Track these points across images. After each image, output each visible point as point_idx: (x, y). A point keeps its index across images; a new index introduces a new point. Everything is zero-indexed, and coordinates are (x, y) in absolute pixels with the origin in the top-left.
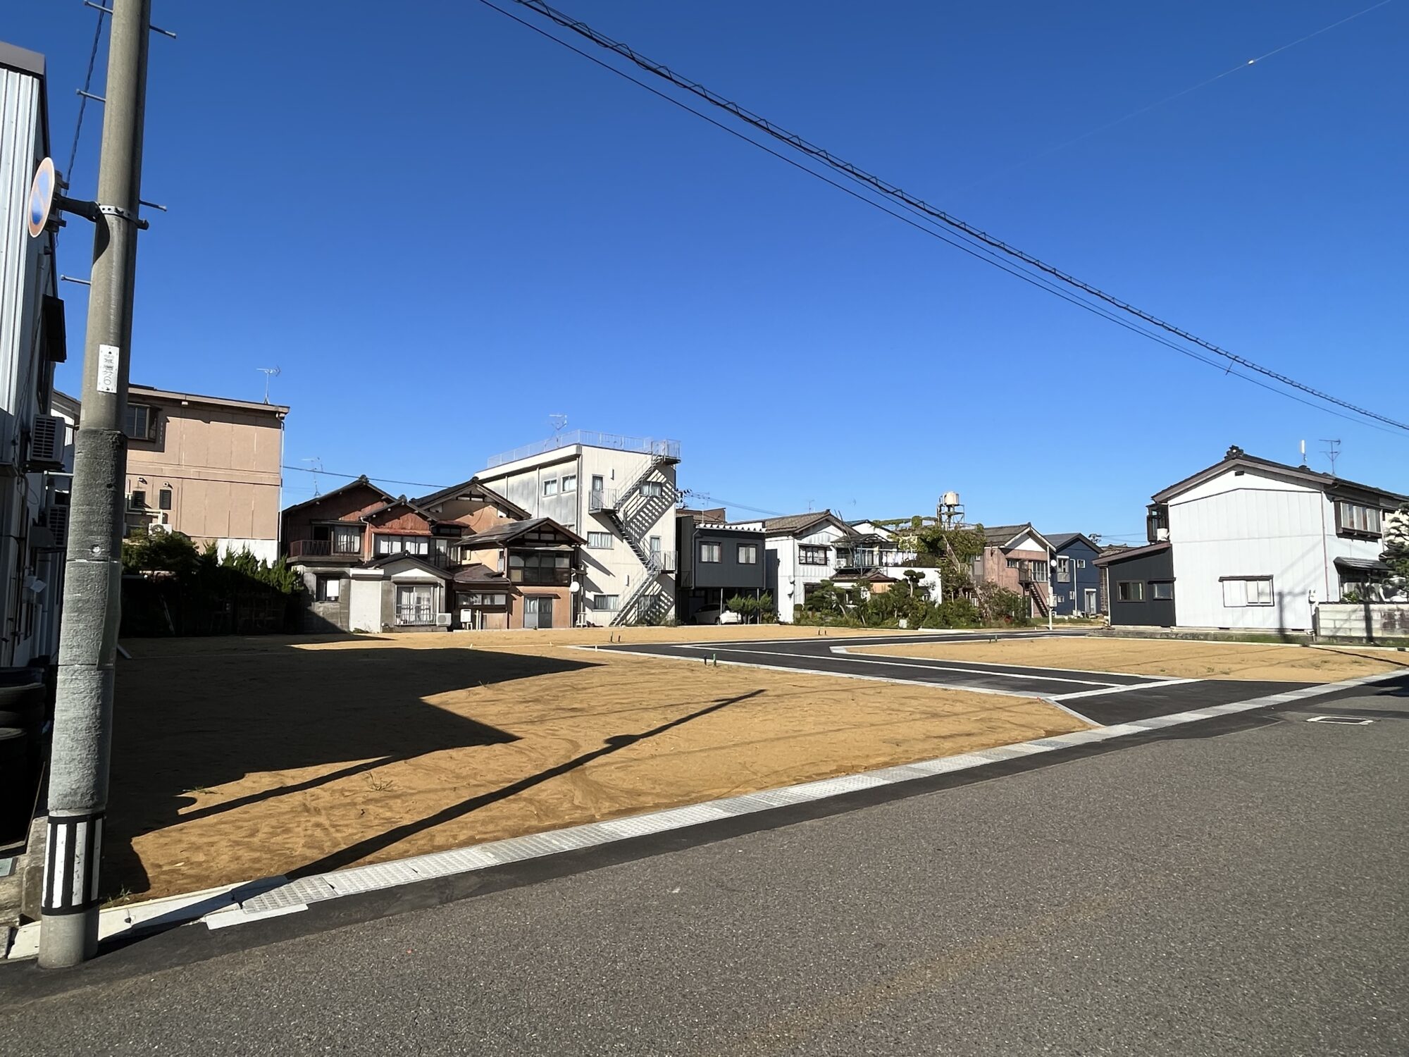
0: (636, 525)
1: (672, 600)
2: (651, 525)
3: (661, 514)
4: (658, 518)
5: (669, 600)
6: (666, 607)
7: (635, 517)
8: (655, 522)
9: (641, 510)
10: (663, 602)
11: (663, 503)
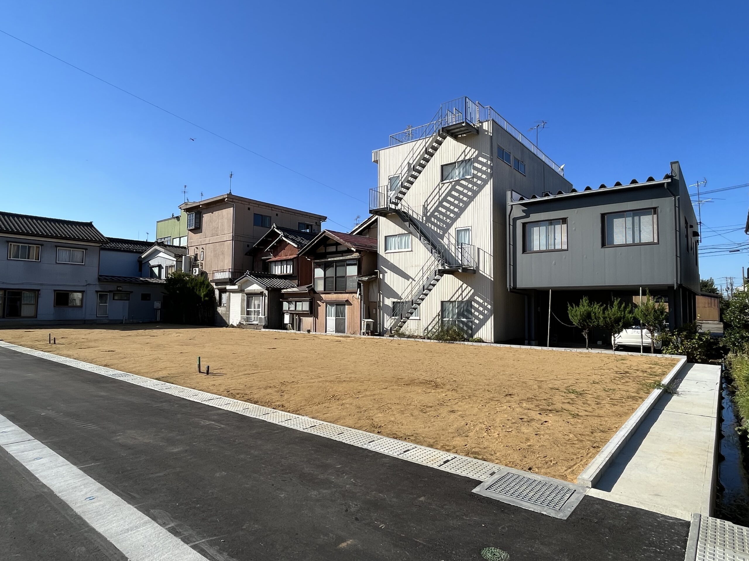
0: (439, 219)
1: (489, 307)
2: (458, 215)
3: (471, 199)
4: (467, 204)
5: (485, 308)
6: (481, 317)
7: (436, 210)
8: (462, 210)
9: (445, 199)
10: (477, 310)
11: (475, 184)
